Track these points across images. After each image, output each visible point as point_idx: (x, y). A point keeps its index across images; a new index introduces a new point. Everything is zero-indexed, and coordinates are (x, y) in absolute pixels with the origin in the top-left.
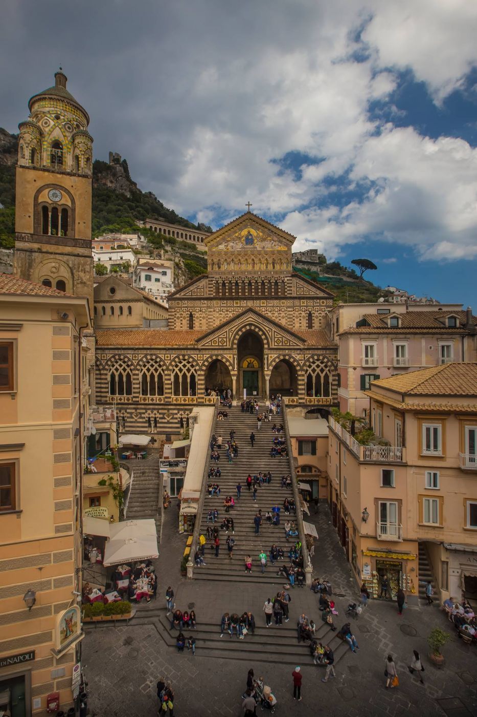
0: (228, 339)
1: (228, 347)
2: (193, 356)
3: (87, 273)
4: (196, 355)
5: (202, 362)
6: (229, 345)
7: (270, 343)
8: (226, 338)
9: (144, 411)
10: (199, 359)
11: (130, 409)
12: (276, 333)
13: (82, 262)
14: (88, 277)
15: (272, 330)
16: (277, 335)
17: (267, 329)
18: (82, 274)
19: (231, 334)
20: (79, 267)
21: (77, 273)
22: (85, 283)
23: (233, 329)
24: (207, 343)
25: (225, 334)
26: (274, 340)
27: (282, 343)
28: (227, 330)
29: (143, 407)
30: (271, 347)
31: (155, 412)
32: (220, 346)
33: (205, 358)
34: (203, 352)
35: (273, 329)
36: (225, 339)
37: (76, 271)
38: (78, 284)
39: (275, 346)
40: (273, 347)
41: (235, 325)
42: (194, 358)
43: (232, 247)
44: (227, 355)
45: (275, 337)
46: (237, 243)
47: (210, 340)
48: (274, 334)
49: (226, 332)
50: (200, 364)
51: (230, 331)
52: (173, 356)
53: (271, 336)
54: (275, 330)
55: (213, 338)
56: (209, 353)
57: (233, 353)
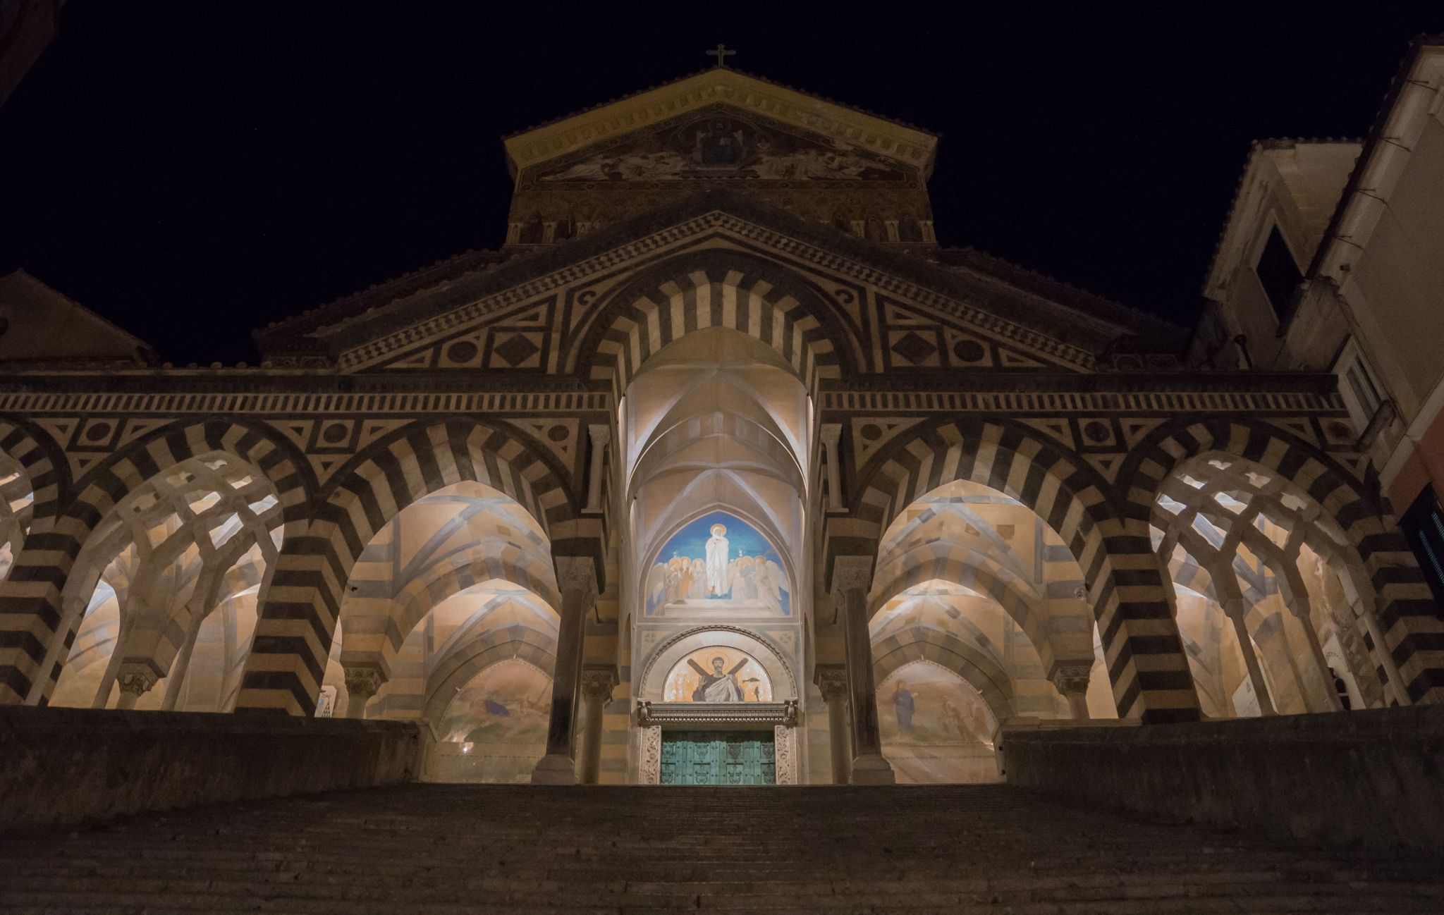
0: (556, 337)
1: (552, 372)
2: (284, 427)
4: (307, 425)
5: (341, 458)
6: (561, 368)
7: (859, 354)
8: (547, 330)
10: (323, 442)
12: (889, 309)
15: (862, 292)
16: (899, 316)
17: (829, 286)
19: (578, 311)
23: (600, 289)
24: (408, 355)
25: (543, 310)
26: (884, 339)
27: (944, 356)
28: (561, 292)
30: (865, 371)
32: (499, 370)
33: (365, 440)
34: (362, 400)
35: (872, 289)
36: (536, 339)
39: (891, 365)
40: (883, 371)
41: (615, 268)
42: (293, 436)
43: (639, 171)
44: (541, 421)
45: (890, 328)
46: (662, 157)
47: (428, 340)
48: (880, 309)
49: (552, 300)
50: (323, 477)
51: (577, 294)
52: (136, 429)
53: (858, 321)
54: (884, 293)
55: (453, 331)
56: (408, 409)
57: (585, 408)
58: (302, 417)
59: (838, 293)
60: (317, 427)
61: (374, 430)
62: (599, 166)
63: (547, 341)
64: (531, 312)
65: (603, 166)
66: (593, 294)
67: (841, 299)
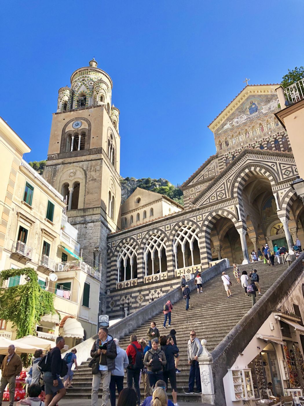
0: (226, 190)
1: (228, 197)
2: (192, 219)
3: (97, 172)
4: (195, 218)
5: (202, 222)
6: (229, 196)
7: (277, 177)
8: (225, 189)
9: (147, 292)
10: (198, 220)
11: (135, 292)
12: (282, 165)
13: (94, 164)
14: (98, 174)
15: (276, 163)
16: (284, 166)
17: (270, 164)
18: (93, 173)
19: (229, 184)
20: (91, 169)
21: (90, 173)
22: (95, 179)
23: (231, 178)
24: (205, 201)
25: (223, 186)
26: (282, 173)
27: (293, 173)
28: (225, 181)
29: (146, 287)
30: (279, 181)
31: (158, 290)
32: (220, 200)
33: (204, 218)
34: (202, 211)
35: (278, 162)
36: (223, 192)
37: (89, 172)
38: (90, 181)
39: (283, 179)
40: (282, 180)
41: (232, 173)
42: (194, 220)
43: (237, 122)
44: (228, 207)
45: (282, 170)
46: (241, 117)
47: (207, 197)
48: (280, 165)
49: (224, 183)
50: (200, 226)
51: (228, 181)
52: (172, 225)
53: (276, 170)
54: (280, 162)
55: (210, 194)
56: (208, 211)
57: (234, 203)
58: (194, 217)
59: (272, 165)
60: (197, 217)
61: (205, 216)
62: (229, 124)
63: (225, 192)
64: (221, 187)
65: (230, 124)
66: (230, 180)
67: (272, 166)
